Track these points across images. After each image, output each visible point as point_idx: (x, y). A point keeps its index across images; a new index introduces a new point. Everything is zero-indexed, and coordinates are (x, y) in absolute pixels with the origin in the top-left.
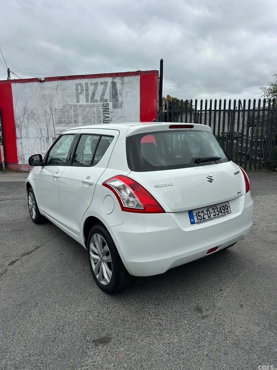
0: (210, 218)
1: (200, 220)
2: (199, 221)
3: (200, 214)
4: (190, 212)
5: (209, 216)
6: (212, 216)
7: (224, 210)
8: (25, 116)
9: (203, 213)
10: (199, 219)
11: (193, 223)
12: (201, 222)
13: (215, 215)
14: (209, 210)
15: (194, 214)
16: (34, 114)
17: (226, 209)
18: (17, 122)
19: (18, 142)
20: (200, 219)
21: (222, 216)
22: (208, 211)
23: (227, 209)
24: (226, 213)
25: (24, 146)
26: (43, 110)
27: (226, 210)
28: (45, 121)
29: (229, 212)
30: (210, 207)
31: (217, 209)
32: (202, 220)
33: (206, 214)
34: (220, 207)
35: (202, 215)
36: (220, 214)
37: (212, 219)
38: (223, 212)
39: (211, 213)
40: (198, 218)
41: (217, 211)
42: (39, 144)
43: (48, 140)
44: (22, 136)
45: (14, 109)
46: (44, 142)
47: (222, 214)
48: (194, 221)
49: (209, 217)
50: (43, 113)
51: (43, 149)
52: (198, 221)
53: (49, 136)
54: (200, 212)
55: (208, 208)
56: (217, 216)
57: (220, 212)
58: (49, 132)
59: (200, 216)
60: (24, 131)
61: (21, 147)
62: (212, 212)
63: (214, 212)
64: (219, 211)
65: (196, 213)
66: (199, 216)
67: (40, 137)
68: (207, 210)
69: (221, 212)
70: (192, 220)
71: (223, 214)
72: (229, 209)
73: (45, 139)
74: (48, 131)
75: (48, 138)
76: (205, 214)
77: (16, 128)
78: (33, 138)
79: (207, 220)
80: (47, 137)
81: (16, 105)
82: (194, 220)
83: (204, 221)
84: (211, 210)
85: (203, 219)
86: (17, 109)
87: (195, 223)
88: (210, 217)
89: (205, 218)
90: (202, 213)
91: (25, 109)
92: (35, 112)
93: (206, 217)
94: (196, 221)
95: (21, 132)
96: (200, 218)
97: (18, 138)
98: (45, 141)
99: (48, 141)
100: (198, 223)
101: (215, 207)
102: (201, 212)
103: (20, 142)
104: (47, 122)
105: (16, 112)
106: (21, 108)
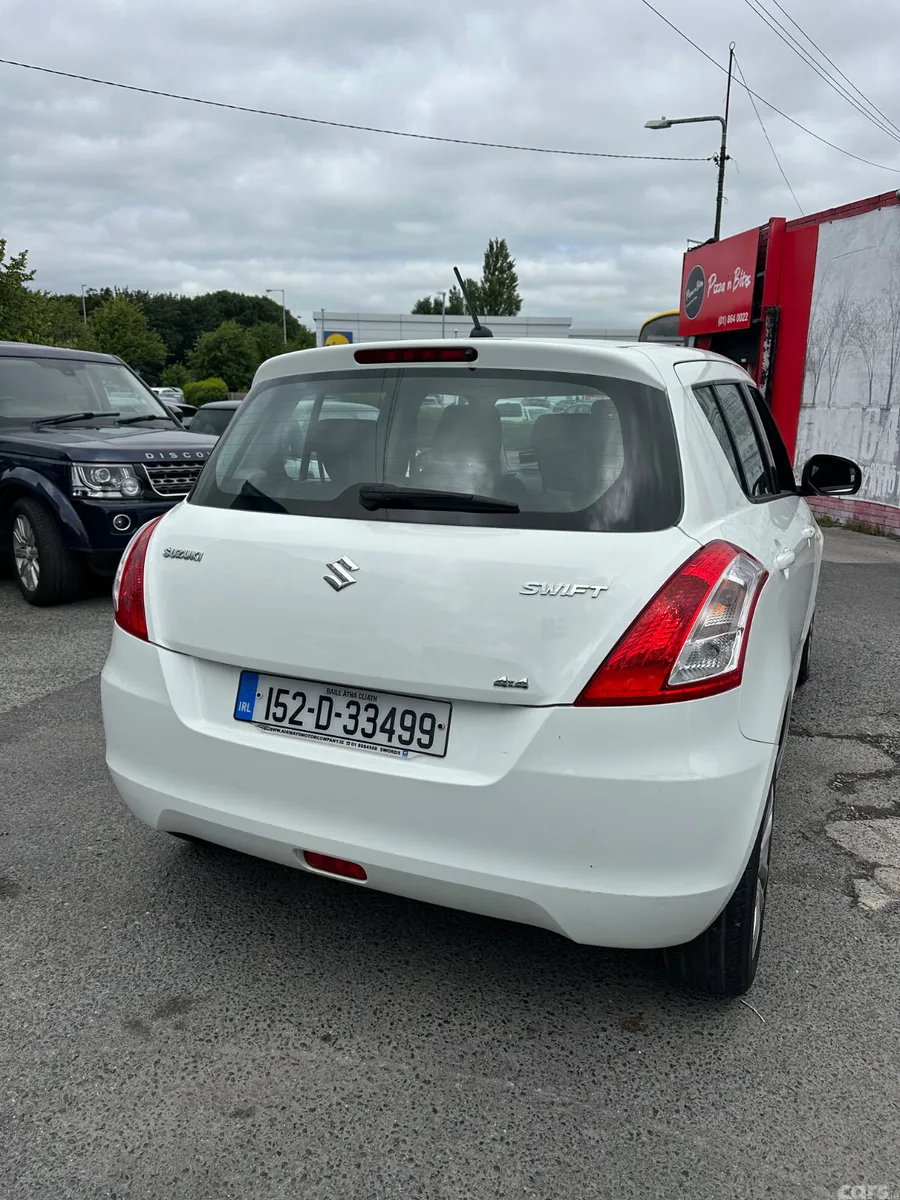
0: (321, 731)
1: (276, 719)
2: (271, 721)
3: (283, 699)
4: (249, 678)
5: (323, 722)
6: (336, 727)
7: (411, 729)
8: (836, 330)
9: (299, 700)
10: (274, 714)
11: (241, 716)
12: (275, 729)
13: (351, 727)
14: (329, 700)
15: (263, 688)
16: (860, 324)
17: (423, 731)
18: (813, 352)
19: (804, 416)
20: (280, 714)
21: (387, 749)
22: (326, 705)
23: (431, 733)
24: (414, 746)
25: (815, 434)
26: (891, 305)
27: (418, 734)
28: (889, 347)
29: (437, 748)
30: (343, 690)
31: (371, 713)
32: (286, 723)
33: (311, 710)
34: (393, 711)
35: (293, 705)
36: (381, 738)
37: (331, 739)
38: (395, 738)
39: (338, 715)
40: (273, 709)
41: (372, 720)
42: (857, 431)
43: (885, 413)
44: (816, 402)
45: (812, 309)
46: (872, 422)
47: (390, 740)
48: (251, 714)
49: (318, 726)
50: (888, 317)
51: (864, 446)
52: (267, 718)
53: (891, 401)
54: (287, 692)
55: (331, 690)
56: (358, 735)
57: (383, 730)
58: (894, 386)
59: (284, 706)
60: (823, 383)
61: (808, 436)
62: (346, 713)
63: (351, 717)
64: (379, 722)
65: (271, 690)
66: (278, 704)
67: (865, 403)
68: (322, 699)
69: (391, 732)
70: (244, 706)
71: (395, 742)
72: (439, 735)
73: (877, 410)
74: (891, 383)
75: (886, 409)
76: (305, 710)
77: (807, 374)
78: (845, 408)
79: (304, 734)
80: (885, 403)
81: (820, 295)
82: (252, 708)
83: (291, 733)
84: (340, 704)
85: (292, 721)
86: (818, 311)
87: (250, 721)
88: (325, 728)
89: (300, 723)
90: (294, 698)
91: (841, 305)
92: (867, 315)
93: (308, 720)
94: (259, 714)
95: (816, 388)
96: (279, 712)
97: (805, 407)
98: (877, 419)
99: (886, 417)
100: (264, 726)
101: (368, 702)
102: (292, 693)
103: (807, 420)
104: (895, 351)
105: (816, 319)
106: (829, 306)
